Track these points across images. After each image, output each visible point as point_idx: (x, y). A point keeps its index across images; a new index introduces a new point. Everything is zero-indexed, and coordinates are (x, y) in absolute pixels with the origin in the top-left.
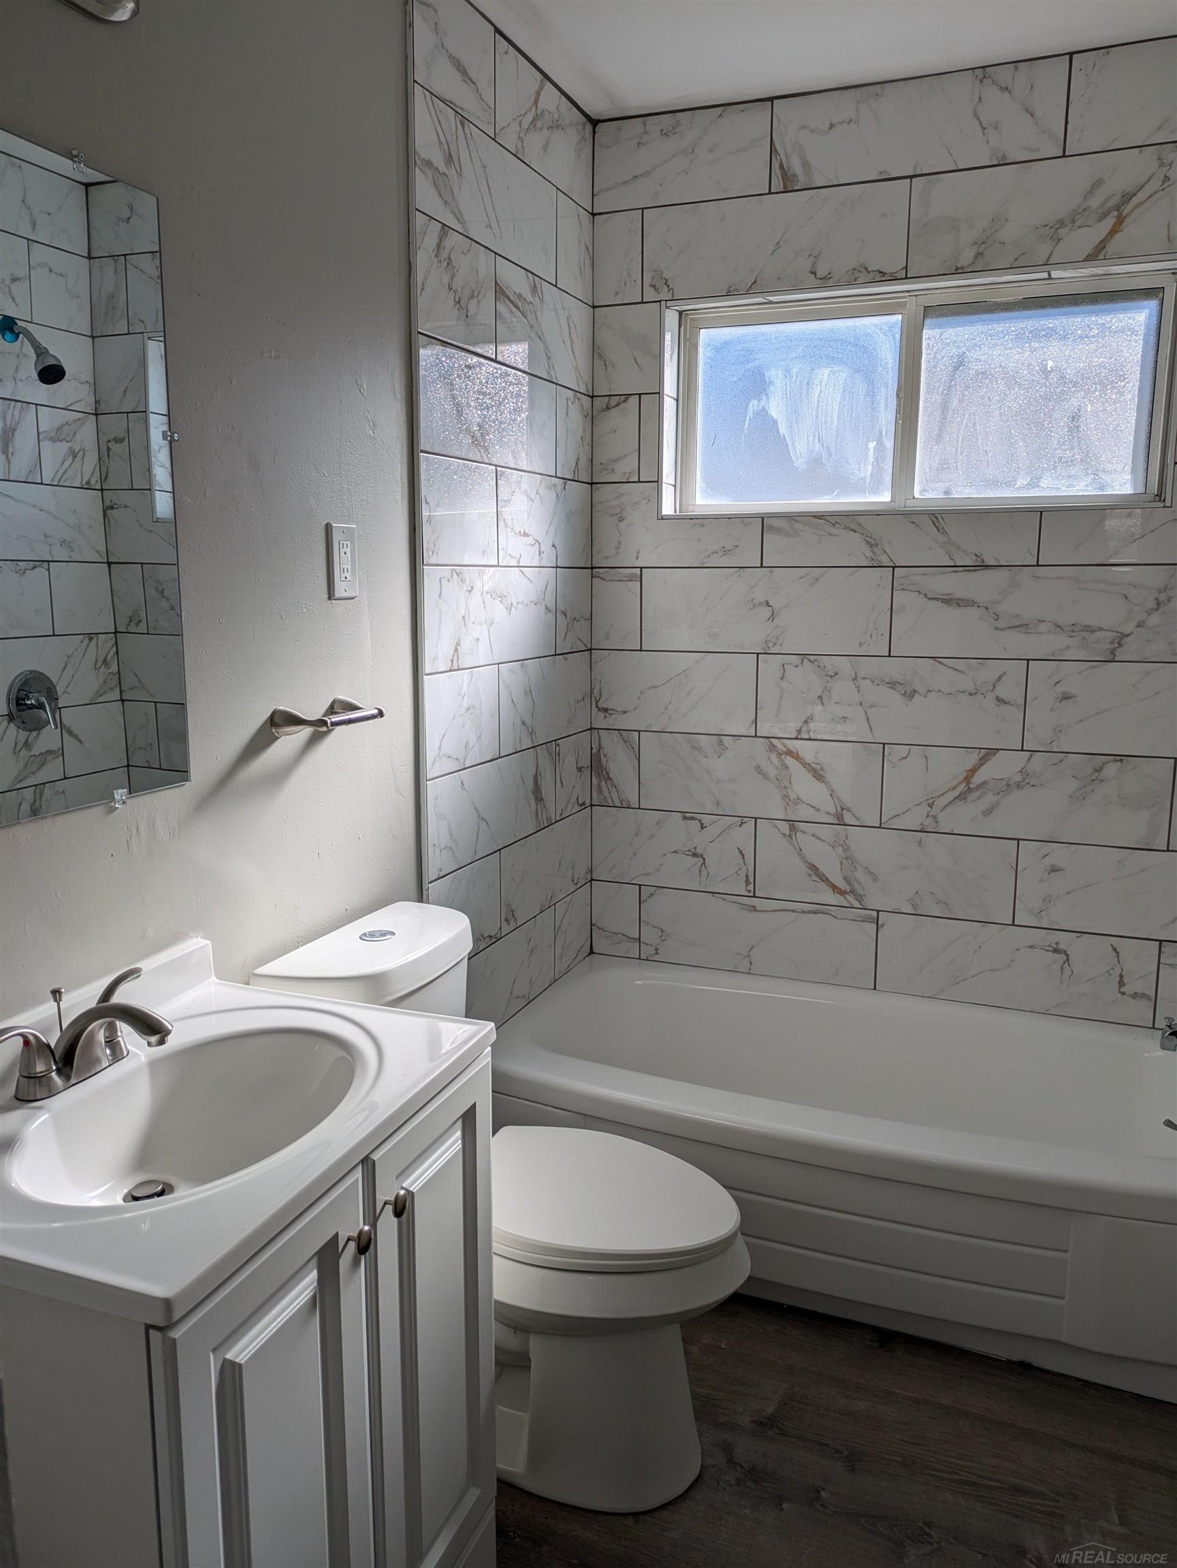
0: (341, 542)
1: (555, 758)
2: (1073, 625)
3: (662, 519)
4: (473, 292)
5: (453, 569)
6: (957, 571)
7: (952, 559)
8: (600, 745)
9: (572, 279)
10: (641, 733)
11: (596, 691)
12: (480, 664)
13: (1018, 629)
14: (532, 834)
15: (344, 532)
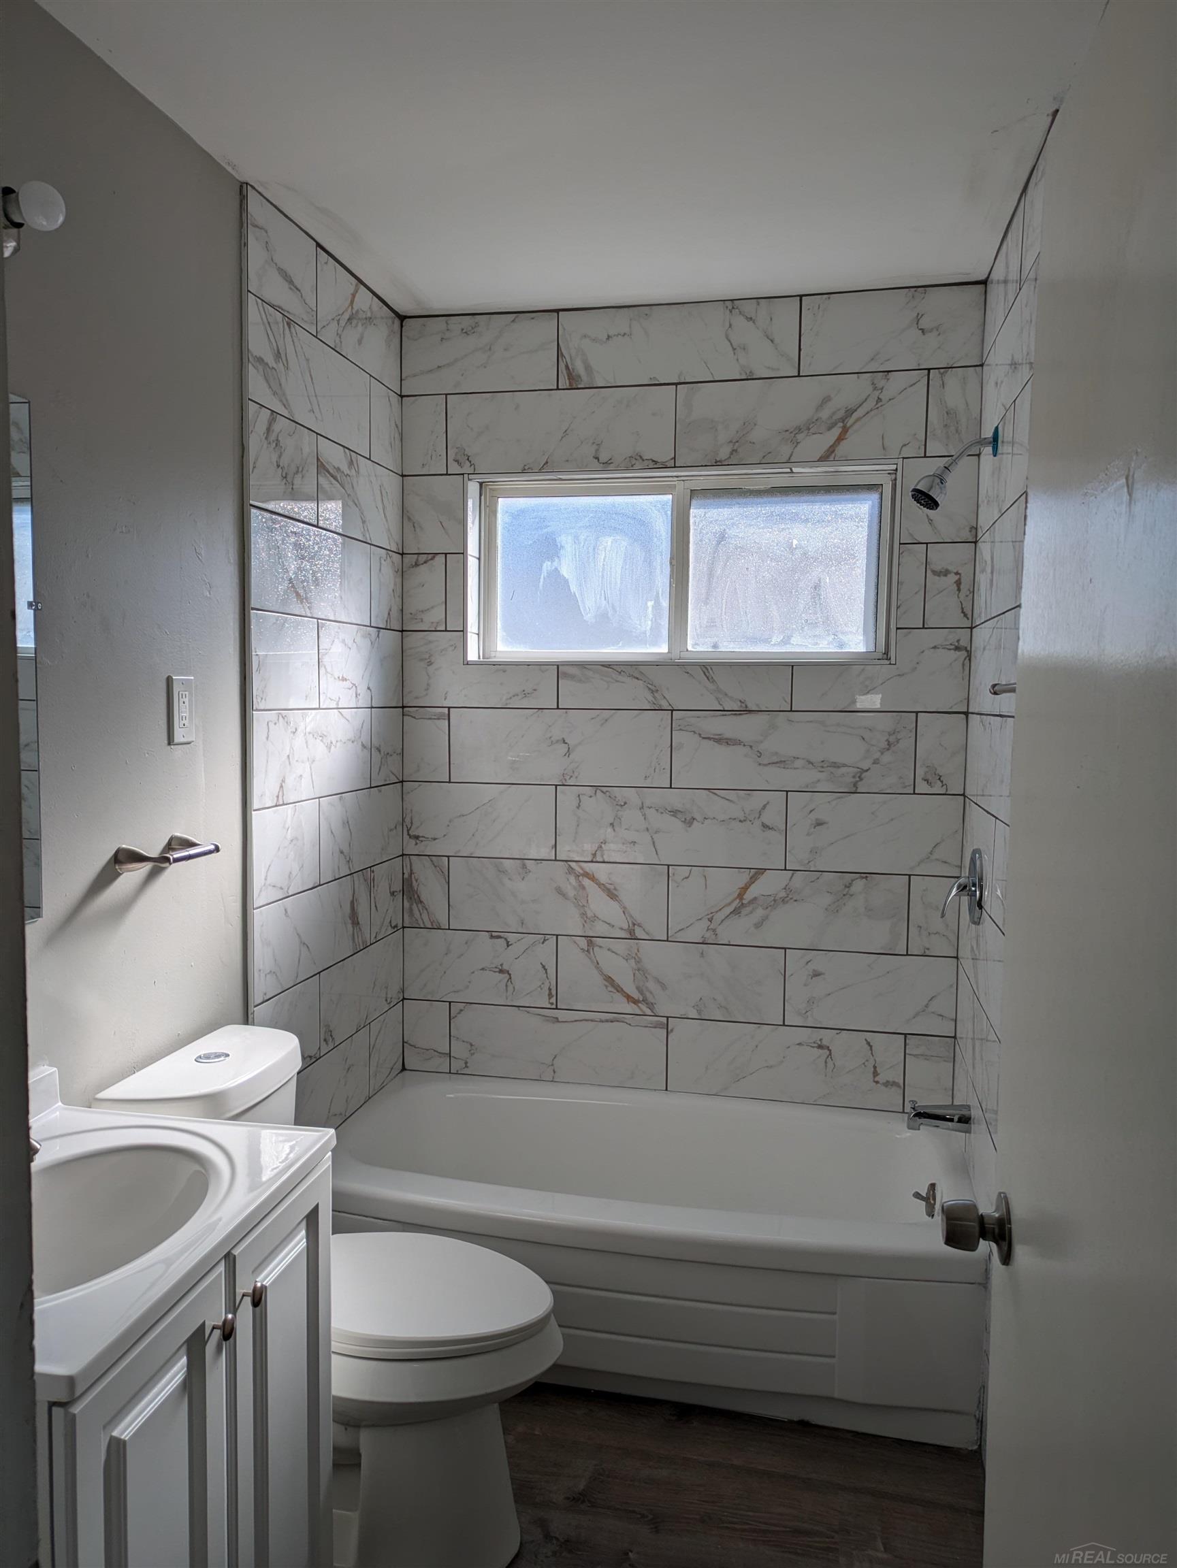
0: (181, 693)
1: (371, 884)
2: (823, 761)
3: (468, 664)
4: (298, 468)
5: (280, 713)
6: (726, 715)
7: (721, 705)
8: (411, 870)
9: (384, 452)
10: (450, 858)
11: (408, 820)
12: (303, 799)
13: (778, 765)
14: (349, 957)
15: (183, 684)
